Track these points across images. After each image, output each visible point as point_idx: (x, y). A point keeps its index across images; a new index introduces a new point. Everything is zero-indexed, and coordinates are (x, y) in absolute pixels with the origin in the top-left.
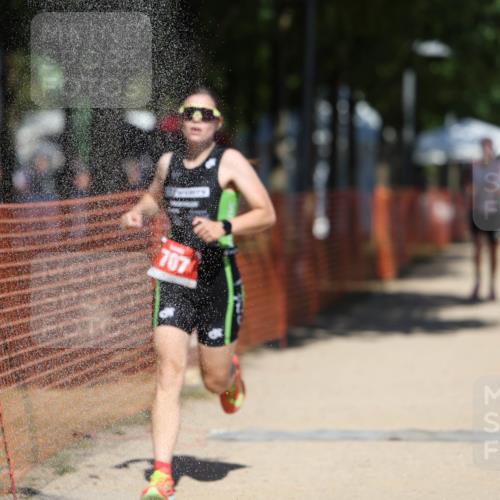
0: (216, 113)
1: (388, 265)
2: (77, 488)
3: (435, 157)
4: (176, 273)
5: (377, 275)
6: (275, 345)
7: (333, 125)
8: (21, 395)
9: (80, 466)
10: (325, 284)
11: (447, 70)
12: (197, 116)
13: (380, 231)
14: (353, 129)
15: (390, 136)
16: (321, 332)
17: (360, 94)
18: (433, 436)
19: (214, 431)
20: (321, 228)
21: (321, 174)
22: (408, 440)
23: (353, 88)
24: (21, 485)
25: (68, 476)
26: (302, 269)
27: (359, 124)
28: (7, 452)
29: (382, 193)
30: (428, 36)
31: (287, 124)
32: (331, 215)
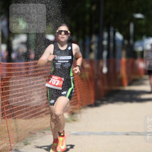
0: (69, 32)
1: (125, 82)
2: (30, 149)
3: (140, 49)
4: (55, 85)
5: (122, 85)
6: (91, 106)
7: (109, 39)
8: (14, 121)
9: (32, 143)
10: (106, 87)
11: (143, 22)
12: (63, 33)
13: (123, 71)
14: (115, 40)
15: (126, 42)
16: (105, 102)
17: (117, 29)
18: (139, 134)
19: (72, 132)
20: (105, 70)
21: (105, 54)
22: (131, 135)
23: (115, 28)
24: (14, 148)
25: (28, 146)
26: (99, 83)
27: (116, 39)
28: (9, 139)
29: (124, 59)
30: (138, 12)
31: (94, 38)
32: (108, 66)
